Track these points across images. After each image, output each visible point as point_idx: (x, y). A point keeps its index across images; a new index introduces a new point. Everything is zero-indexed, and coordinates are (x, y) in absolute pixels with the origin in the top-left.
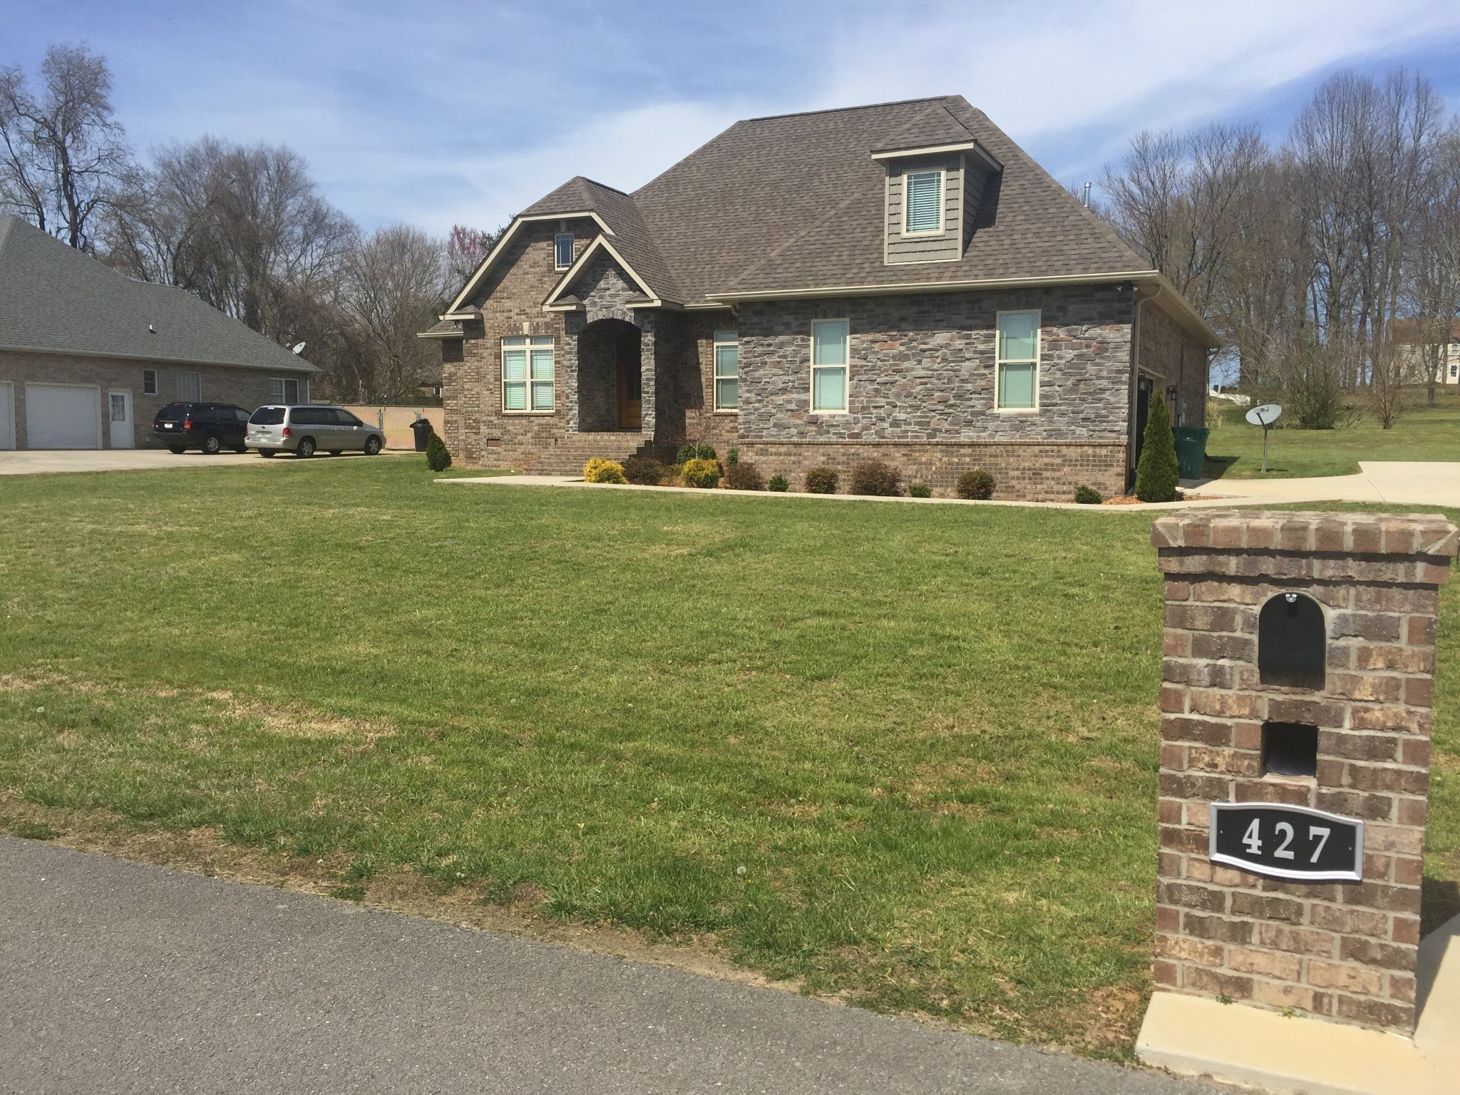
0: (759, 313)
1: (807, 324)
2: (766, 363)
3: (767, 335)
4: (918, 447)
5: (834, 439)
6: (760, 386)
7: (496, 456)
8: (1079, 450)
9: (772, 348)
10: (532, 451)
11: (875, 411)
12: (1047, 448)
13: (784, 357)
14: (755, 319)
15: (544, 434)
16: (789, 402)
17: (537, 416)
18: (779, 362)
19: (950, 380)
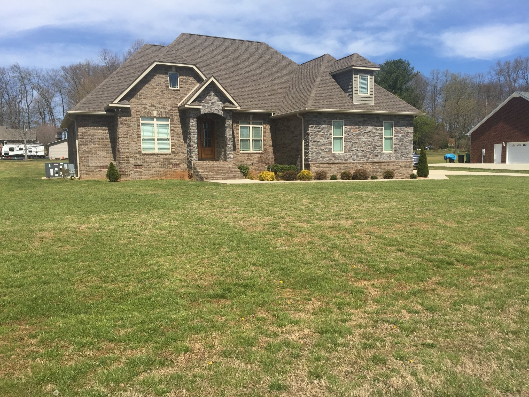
0: (315, 117)
1: (331, 122)
2: (318, 135)
3: (318, 125)
4: (364, 164)
5: (340, 162)
6: (316, 143)
7: (139, 173)
8: (403, 163)
9: (320, 129)
10: (160, 170)
11: (352, 152)
12: (397, 163)
13: (324, 133)
14: (314, 119)
15: (166, 163)
16: (326, 149)
17: (162, 154)
18: (323, 135)
19: (372, 142)
